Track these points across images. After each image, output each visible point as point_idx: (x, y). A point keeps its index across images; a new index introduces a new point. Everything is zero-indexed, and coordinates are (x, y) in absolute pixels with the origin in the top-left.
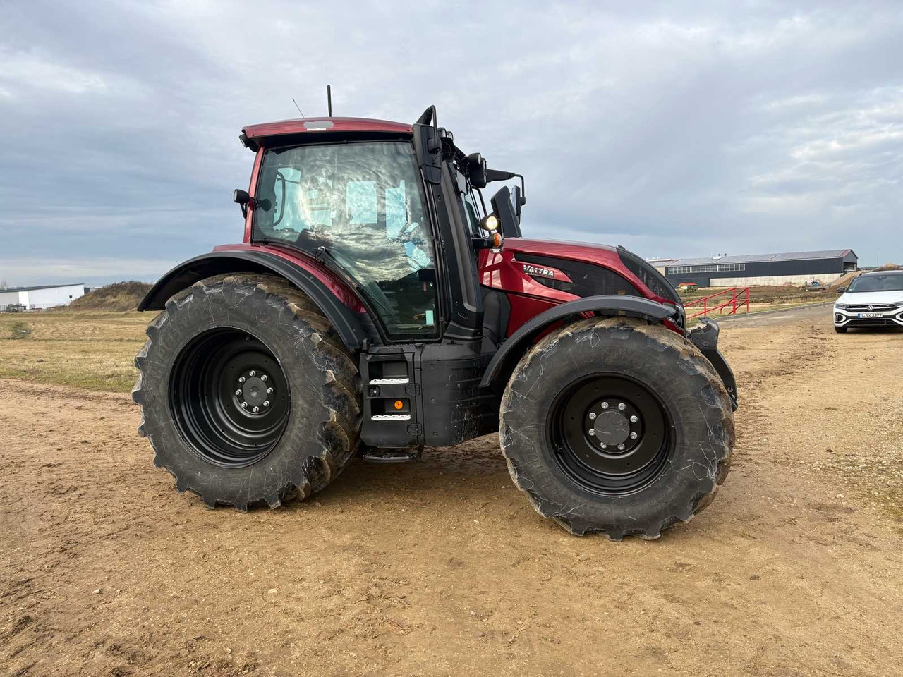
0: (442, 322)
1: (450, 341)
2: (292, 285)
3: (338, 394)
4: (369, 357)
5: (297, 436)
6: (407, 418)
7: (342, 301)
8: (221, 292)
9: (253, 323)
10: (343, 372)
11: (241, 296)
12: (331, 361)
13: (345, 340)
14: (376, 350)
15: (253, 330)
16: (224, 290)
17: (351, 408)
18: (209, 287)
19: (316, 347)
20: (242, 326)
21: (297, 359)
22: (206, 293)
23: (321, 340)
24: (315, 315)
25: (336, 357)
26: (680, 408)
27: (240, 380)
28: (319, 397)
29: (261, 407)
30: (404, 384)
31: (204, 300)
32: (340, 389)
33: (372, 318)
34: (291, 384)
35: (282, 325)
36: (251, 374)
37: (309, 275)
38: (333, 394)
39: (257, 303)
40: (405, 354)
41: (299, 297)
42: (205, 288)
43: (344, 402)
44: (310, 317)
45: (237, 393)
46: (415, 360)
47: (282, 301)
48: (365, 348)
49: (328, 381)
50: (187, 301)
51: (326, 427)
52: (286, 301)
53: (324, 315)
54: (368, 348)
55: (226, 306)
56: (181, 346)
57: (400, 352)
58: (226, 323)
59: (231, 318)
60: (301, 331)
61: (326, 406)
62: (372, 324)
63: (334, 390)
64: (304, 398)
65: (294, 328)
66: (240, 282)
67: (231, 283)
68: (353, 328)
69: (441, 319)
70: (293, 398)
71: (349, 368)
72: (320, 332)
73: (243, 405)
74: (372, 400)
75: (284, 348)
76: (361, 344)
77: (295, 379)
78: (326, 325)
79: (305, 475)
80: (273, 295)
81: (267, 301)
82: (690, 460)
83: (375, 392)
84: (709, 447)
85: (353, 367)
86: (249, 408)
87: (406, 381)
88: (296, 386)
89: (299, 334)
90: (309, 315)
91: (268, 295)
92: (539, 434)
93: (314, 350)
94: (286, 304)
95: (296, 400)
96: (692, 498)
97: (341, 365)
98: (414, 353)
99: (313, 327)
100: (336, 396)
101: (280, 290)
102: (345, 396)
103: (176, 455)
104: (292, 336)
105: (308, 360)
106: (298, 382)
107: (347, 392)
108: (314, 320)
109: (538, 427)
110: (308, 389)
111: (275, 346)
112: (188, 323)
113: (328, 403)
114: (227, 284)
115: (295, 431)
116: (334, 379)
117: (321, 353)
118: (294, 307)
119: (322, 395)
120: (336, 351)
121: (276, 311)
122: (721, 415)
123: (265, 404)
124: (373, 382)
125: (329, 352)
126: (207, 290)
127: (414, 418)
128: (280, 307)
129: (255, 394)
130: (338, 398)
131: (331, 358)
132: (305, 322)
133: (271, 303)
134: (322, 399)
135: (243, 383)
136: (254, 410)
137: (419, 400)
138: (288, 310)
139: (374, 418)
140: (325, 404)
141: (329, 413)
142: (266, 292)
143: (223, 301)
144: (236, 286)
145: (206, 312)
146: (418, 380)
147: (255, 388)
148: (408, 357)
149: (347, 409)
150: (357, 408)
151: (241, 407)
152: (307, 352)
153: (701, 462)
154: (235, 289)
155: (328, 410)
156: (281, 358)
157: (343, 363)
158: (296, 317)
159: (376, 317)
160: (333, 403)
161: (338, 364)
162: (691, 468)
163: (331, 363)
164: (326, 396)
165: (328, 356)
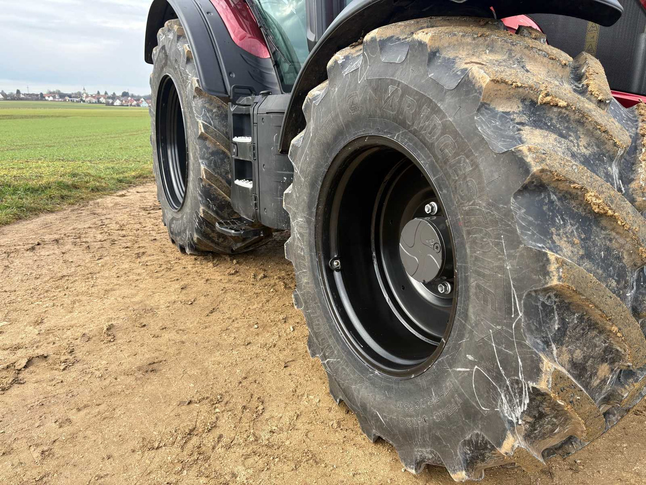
3: (214, 149)
4: (234, 108)
6: (251, 185)
10: (225, 126)
11: (170, 40)
12: (210, 111)
19: (195, 94)
21: (188, 107)
23: (197, 85)
30: (249, 144)
32: (215, 144)
33: (273, 65)
35: (182, 70)
37: (212, 11)
38: (207, 148)
43: (221, 159)
46: (254, 113)
49: (200, 132)
55: (166, 53)
58: (167, 71)
59: (168, 65)
60: (190, 76)
61: (200, 161)
62: (274, 73)
63: (208, 143)
64: (192, 152)
68: (230, 73)
74: (235, 160)
75: (184, 96)
76: (230, 92)
77: (188, 129)
82: (470, 357)
83: (234, 151)
84: (510, 345)
87: (250, 140)
88: (189, 136)
89: (188, 79)
92: (310, 234)
93: (194, 97)
95: (189, 152)
96: (468, 437)
97: (223, 117)
98: (258, 103)
100: (210, 151)
104: (186, 81)
105: (191, 109)
107: (223, 149)
110: (192, 140)
111: (182, 94)
112: (158, 72)
113: (203, 158)
114: (166, 30)
115: (191, 185)
116: (203, 131)
117: (200, 101)
118: (186, 48)
119: (198, 148)
121: (180, 53)
122: (546, 273)
124: (235, 139)
125: (210, 101)
126: (161, 38)
127: (254, 186)
130: (213, 154)
131: (211, 108)
134: (199, 152)
137: (256, 166)
138: (184, 53)
139: (238, 182)
140: (201, 158)
141: (201, 169)
143: (165, 48)
146: (255, 140)
148: (252, 108)
152: (191, 99)
153: (488, 371)
155: (201, 165)
160: (208, 159)
161: (218, 116)
162: (470, 374)
163: (208, 113)
164: (201, 150)
165: (207, 105)
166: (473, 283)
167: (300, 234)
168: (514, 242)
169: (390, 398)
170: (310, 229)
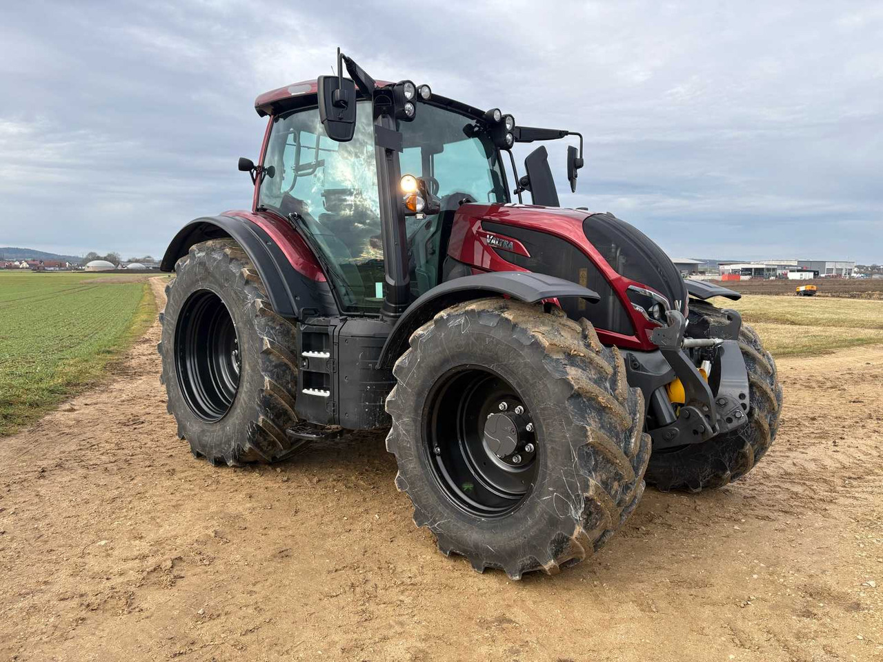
3: (277, 362)
4: (303, 327)
6: (327, 394)
8: (204, 256)
9: (221, 286)
10: (283, 340)
11: (215, 260)
12: (273, 328)
13: (276, 308)
14: (312, 319)
15: (222, 295)
16: (207, 254)
18: (200, 250)
19: (258, 313)
20: (215, 289)
21: (245, 324)
22: (197, 256)
23: (261, 306)
25: (280, 325)
26: (544, 420)
28: (258, 364)
30: (326, 359)
31: (195, 263)
32: (278, 358)
33: (330, 288)
34: (242, 348)
35: (238, 289)
37: (269, 240)
38: (271, 362)
39: (224, 267)
40: (329, 327)
42: (196, 252)
45: (234, 353)
46: (335, 334)
48: (300, 317)
49: (264, 348)
50: (186, 263)
51: (264, 394)
52: (245, 266)
55: (207, 270)
57: (325, 324)
58: (206, 286)
59: (209, 281)
60: (250, 296)
61: (263, 373)
63: (271, 357)
64: (249, 363)
65: (245, 293)
66: (218, 246)
67: (210, 248)
68: (296, 296)
73: (237, 364)
74: (304, 372)
75: (238, 312)
76: (298, 313)
77: (244, 343)
80: (237, 259)
81: (230, 265)
82: (551, 489)
83: (305, 364)
84: (573, 476)
87: (327, 355)
88: (245, 350)
89: (247, 299)
91: (232, 259)
92: (416, 430)
93: (257, 316)
95: (244, 365)
96: (553, 538)
97: (285, 334)
99: (263, 292)
100: (274, 364)
102: (285, 365)
104: (243, 301)
105: (252, 326)
106: (246, 346)
107: (286, 361)
109: (415, 421)
110: (251, 354)
111: (233, 310)
112: (186, 285)
113: (266, 370)
114: (208, 248)
116: (269, 347)
117: (262, 319)
119: (261, 361)
120: (280, 319)
121: (234, 274)
122: (587, 436)
124: (305, 354)
125: (272, 319)
126: (197, 254)
127: (332, 395)
128: (238, 272)
130: (276, 366)
131: (274, 325)
132: (255, 287)
133: (233, 267)
134: (261, 365)
135: (238, 345)
137: (336, 377)
138: (242, 274)
140: (263, 371)
141: (263, 379)
142: (230, 256)
143: (205, 265)
144: (213, 250)
145: (196, 274)
146: (336, 356)
148: (330, 330)
149: (289, 378)
151: (236, 366)
152: (252, 317)
153: (562, 494)
154: (213, 252)
156: (237, 321)
157: (288, 331)
158: (247, 282)
160: (271, 371)
161: (281, 333)
162: (552, 499)
163: (272, 330)
164: (264, 363)
165: (270, 323)
166: (549, 446)
167: (406, 430)
168: (569, 422)
169: (497, 533)
170: (416, 426)
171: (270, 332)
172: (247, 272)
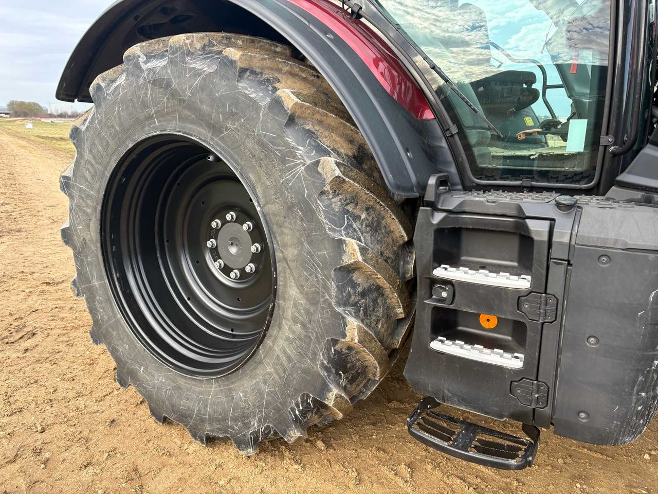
0: (606, 147)
1: (639, 195)
2: (297, 56)
3: (366, 285)
4: (438, 217)
5: (285, 352)
6: (512, 362)
7: (388, 88)
8: (165, 67)
9: (216, 129)
10: (379, 242)
11: (197, 73)
12: (356, 218)
13: (389, 178)
14: (455, 200)
15: (218, 145)
16: (172, 62)
17: (389, 309)
18: (150, 57)
19: (327, 188)
20: (199, 134)
21: (290, 208)
22: (144, 67)
23: (338, 172)
24: (332, 118)
25: (367, 209)
27: (214, 224)
28: (327, 289)
29: (242, 270)
30: (517, 291)
31: (141, 81)
32: (368, 277)
33: (445, 130)
34: (278, 255)
35: (265, 135)
36: (228, 217)
37: (326, 30)
38: (354, 285)
39: (222, 88)
40: (528, 221)
41: (304, 79)
42: (142, 59)
43: (375, 301)
44: (320, 122)
45: (209, 244)
46: (555, 239)
47: (269, 84)
48: (430, 196)
49: (347, 260)
50: (118, 83)
51: (338, 347)
52: (277, 85)
53: (349, 119)
54: (438, 196)
55: (174, 94)
56: (113, 165)
57: (514, 213)
58: (173, 128)
59: (182, 119)
60: (301, 151)
61: (340, 310)
62: (444, 144)
63: (357, 277)
64: (300, 287)
65: (287, 144)
66: (198, 46)
67: (181, 48)
68: (407, 150)
69: (606, 139)
70: (280, 282)
71: (390, 233)
72: (339, 154)
73: (217, 264)
74: (435, 308)
75: (268, 183)
76: (423, 187)
77: (285, 246)
78: (351, 142)
79: (296, 421)
80: (253, 72)
81: (240, 85)
83: (444, 294)
85: (399, 232)
86: (226, 270)
87: (523, 283)
88: (285, 259)
89: (295, 157)
90: (317, 117)
91: (243, 71)
93: (323, 193)
94: (275, 89)
95: (285, 286)
97: (375, 227)
98: (553, 220)
99: (325, 143)
100: (360, 290)
101: (268, 63)
102: (379, 289)
103: (114, 333)
104: (283, 161)
105: (309, 213)
106: (291, 253)
107: (382, 281)
108: (329, 128)
110: (306, 269)
111: (252, 177)
112: (121, 125)
113: (345, 303)
114: (175, 50)
115: (281, 342)
116: (360, 259)
117: (336, 200)
118: (288, 95)
119: (333, 286)
120: (367, 196)
121: (254, 104)
123: (248, 269)
124: (441, 272)
125: (354, 200)
126: (146, 63)
127: (533, 367)
128: (263, 98)
129: (233, 250)
130: (363, 294)
131: (357, 212)
132: (309, 131)
133: (248, 89)
134: (333, 294)
135: (217, 231)
136: (232, 275)
137: (550, 333)
138: (277, 103)
139: (436, 345)
140: (339, 304)
141: (345, 325)
142: (239, 64)
143: (168, 85)
144: (189, 53)
145: (145, 105)
146: (556, 286)
147: (234, 241)
148: (538, 229)
149: (380, 312)
150: (400, 310)
151: (214, 267)
152: (310, 196)
154: (188, 59)
155: (343, 318)
156: (262, 201)
157: (379, 222)
158: (291, 120)
159: (454, 130)
160: (355, 305)
161: (370, 226)
163: (355, 222)
164: (341, 289)
165: (350, 208)
171: (351, 226)
172: (293, 97)
